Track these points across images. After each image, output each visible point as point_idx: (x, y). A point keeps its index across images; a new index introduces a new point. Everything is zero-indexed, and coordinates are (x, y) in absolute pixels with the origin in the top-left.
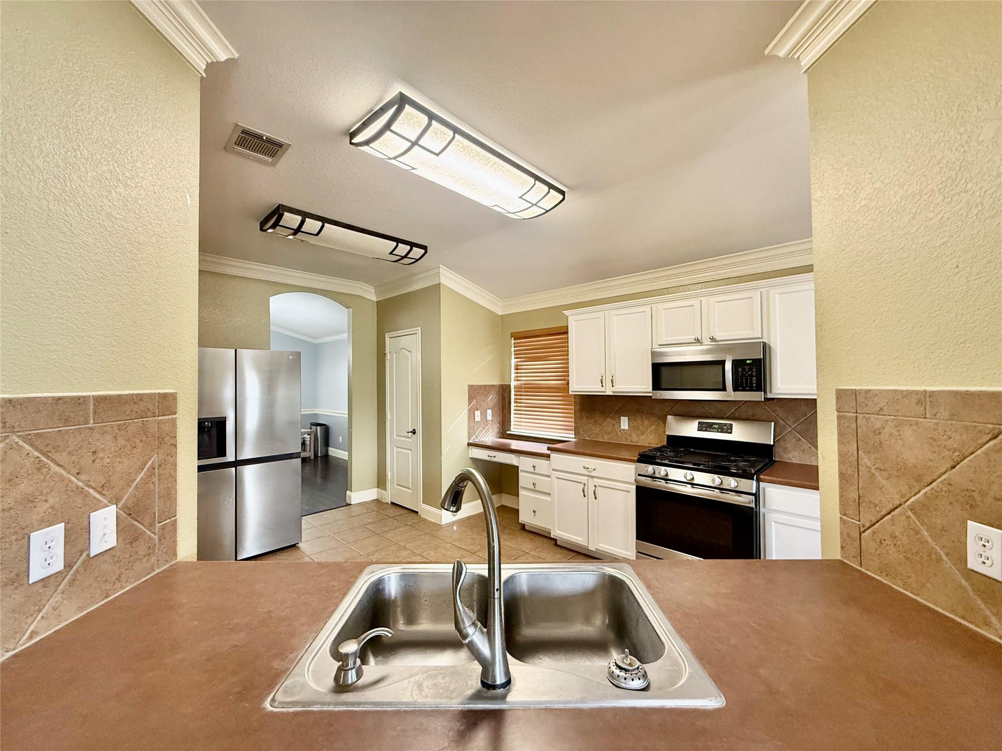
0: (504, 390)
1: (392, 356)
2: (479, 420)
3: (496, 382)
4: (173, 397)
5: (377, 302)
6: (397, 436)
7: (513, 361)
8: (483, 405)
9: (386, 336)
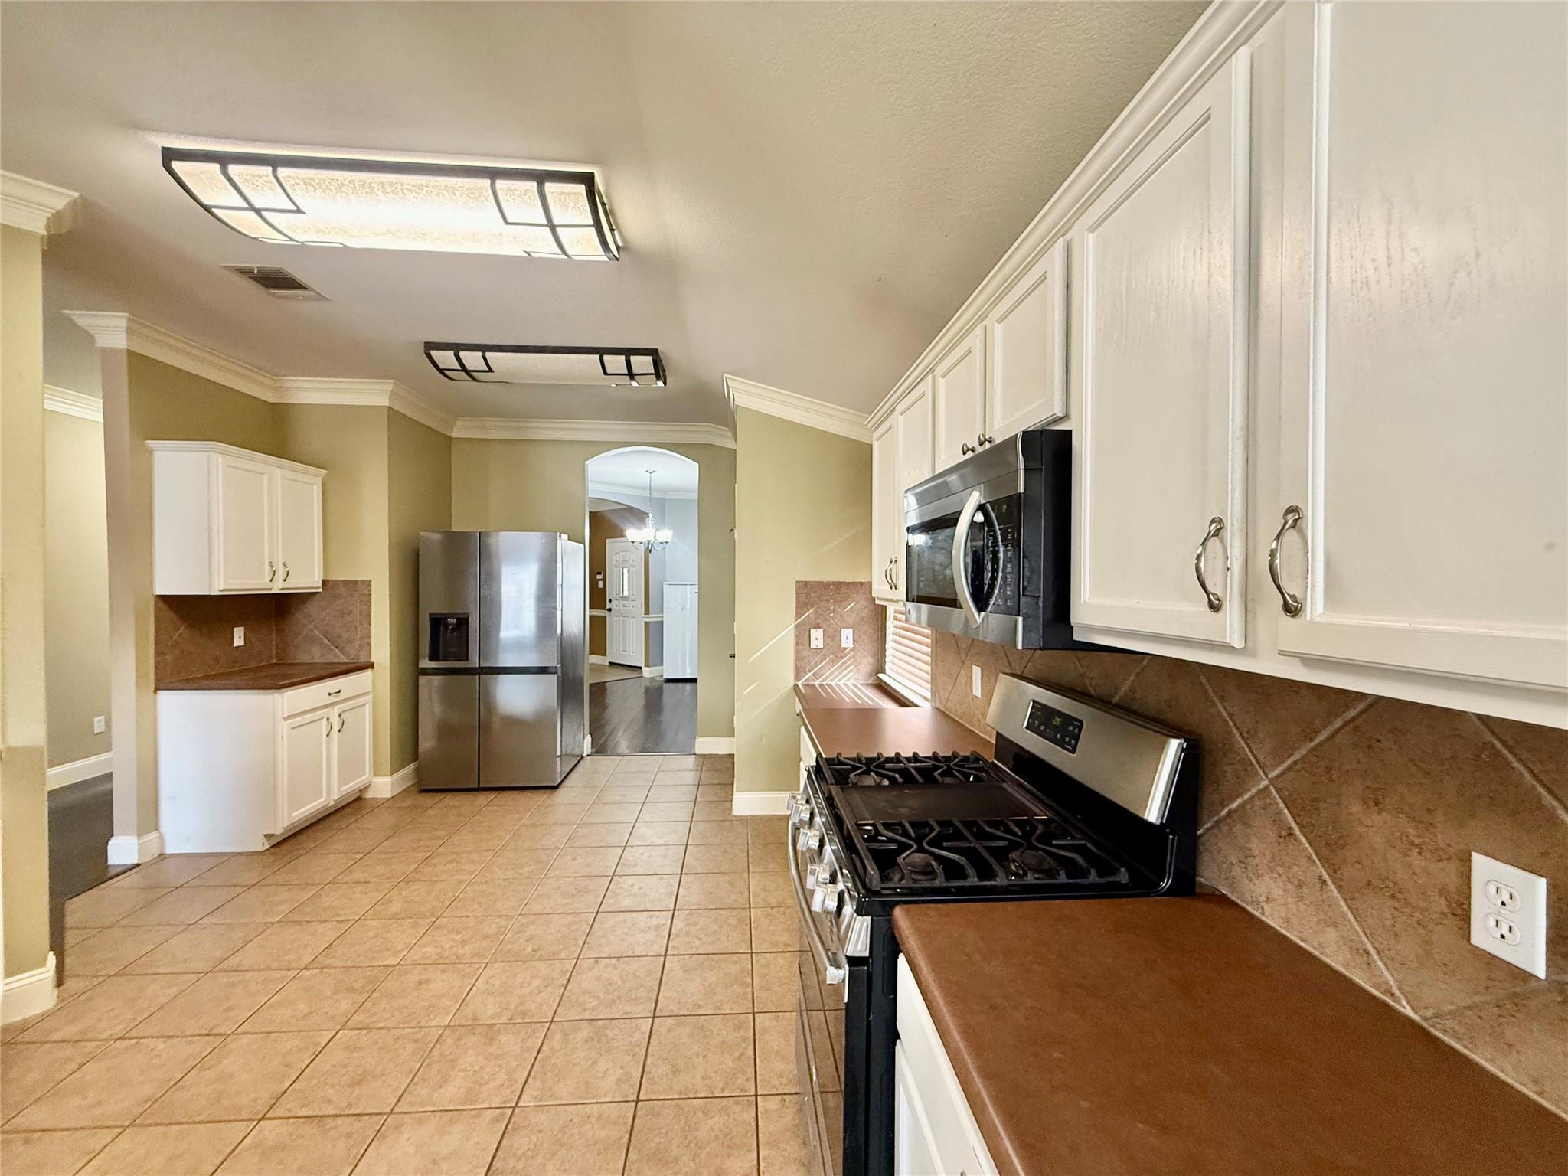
2: (821, 646)
8: (833, 618)
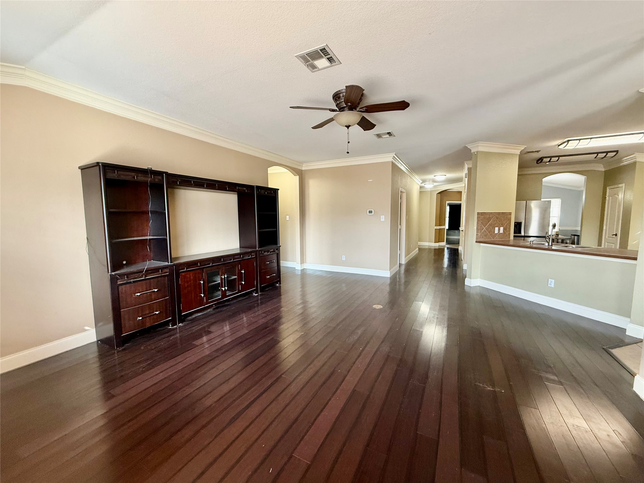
1: (609, 198)
4: (511, 213)
5: (605, 171)
6: (608, 237)
9: (607, 188)
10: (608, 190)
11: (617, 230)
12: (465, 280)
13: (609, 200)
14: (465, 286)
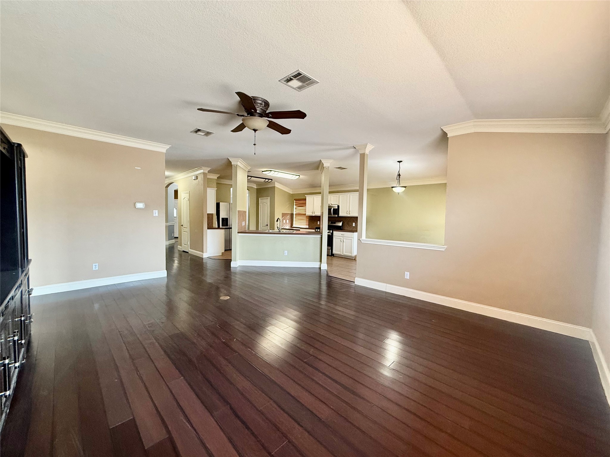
0: (292, 215)
1: (261, 204)
2: (285, 222)
3: (290, 213)
5: (257, 189)
6: (262, 227)
7: (295, 207)
8: (286, 218)
9: (259, 198)
10: (260, 200)
11: (267, 222)
12: (231, 263)
13: (261, 206)
14: (231, 269)
